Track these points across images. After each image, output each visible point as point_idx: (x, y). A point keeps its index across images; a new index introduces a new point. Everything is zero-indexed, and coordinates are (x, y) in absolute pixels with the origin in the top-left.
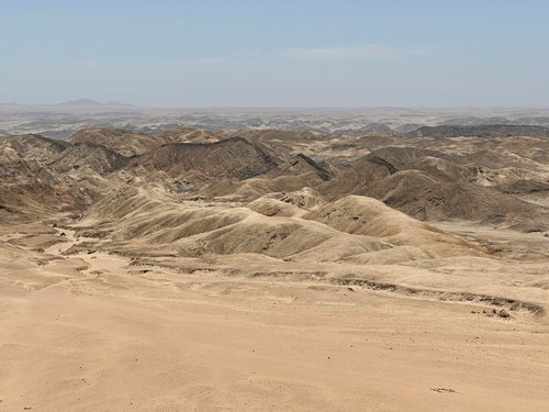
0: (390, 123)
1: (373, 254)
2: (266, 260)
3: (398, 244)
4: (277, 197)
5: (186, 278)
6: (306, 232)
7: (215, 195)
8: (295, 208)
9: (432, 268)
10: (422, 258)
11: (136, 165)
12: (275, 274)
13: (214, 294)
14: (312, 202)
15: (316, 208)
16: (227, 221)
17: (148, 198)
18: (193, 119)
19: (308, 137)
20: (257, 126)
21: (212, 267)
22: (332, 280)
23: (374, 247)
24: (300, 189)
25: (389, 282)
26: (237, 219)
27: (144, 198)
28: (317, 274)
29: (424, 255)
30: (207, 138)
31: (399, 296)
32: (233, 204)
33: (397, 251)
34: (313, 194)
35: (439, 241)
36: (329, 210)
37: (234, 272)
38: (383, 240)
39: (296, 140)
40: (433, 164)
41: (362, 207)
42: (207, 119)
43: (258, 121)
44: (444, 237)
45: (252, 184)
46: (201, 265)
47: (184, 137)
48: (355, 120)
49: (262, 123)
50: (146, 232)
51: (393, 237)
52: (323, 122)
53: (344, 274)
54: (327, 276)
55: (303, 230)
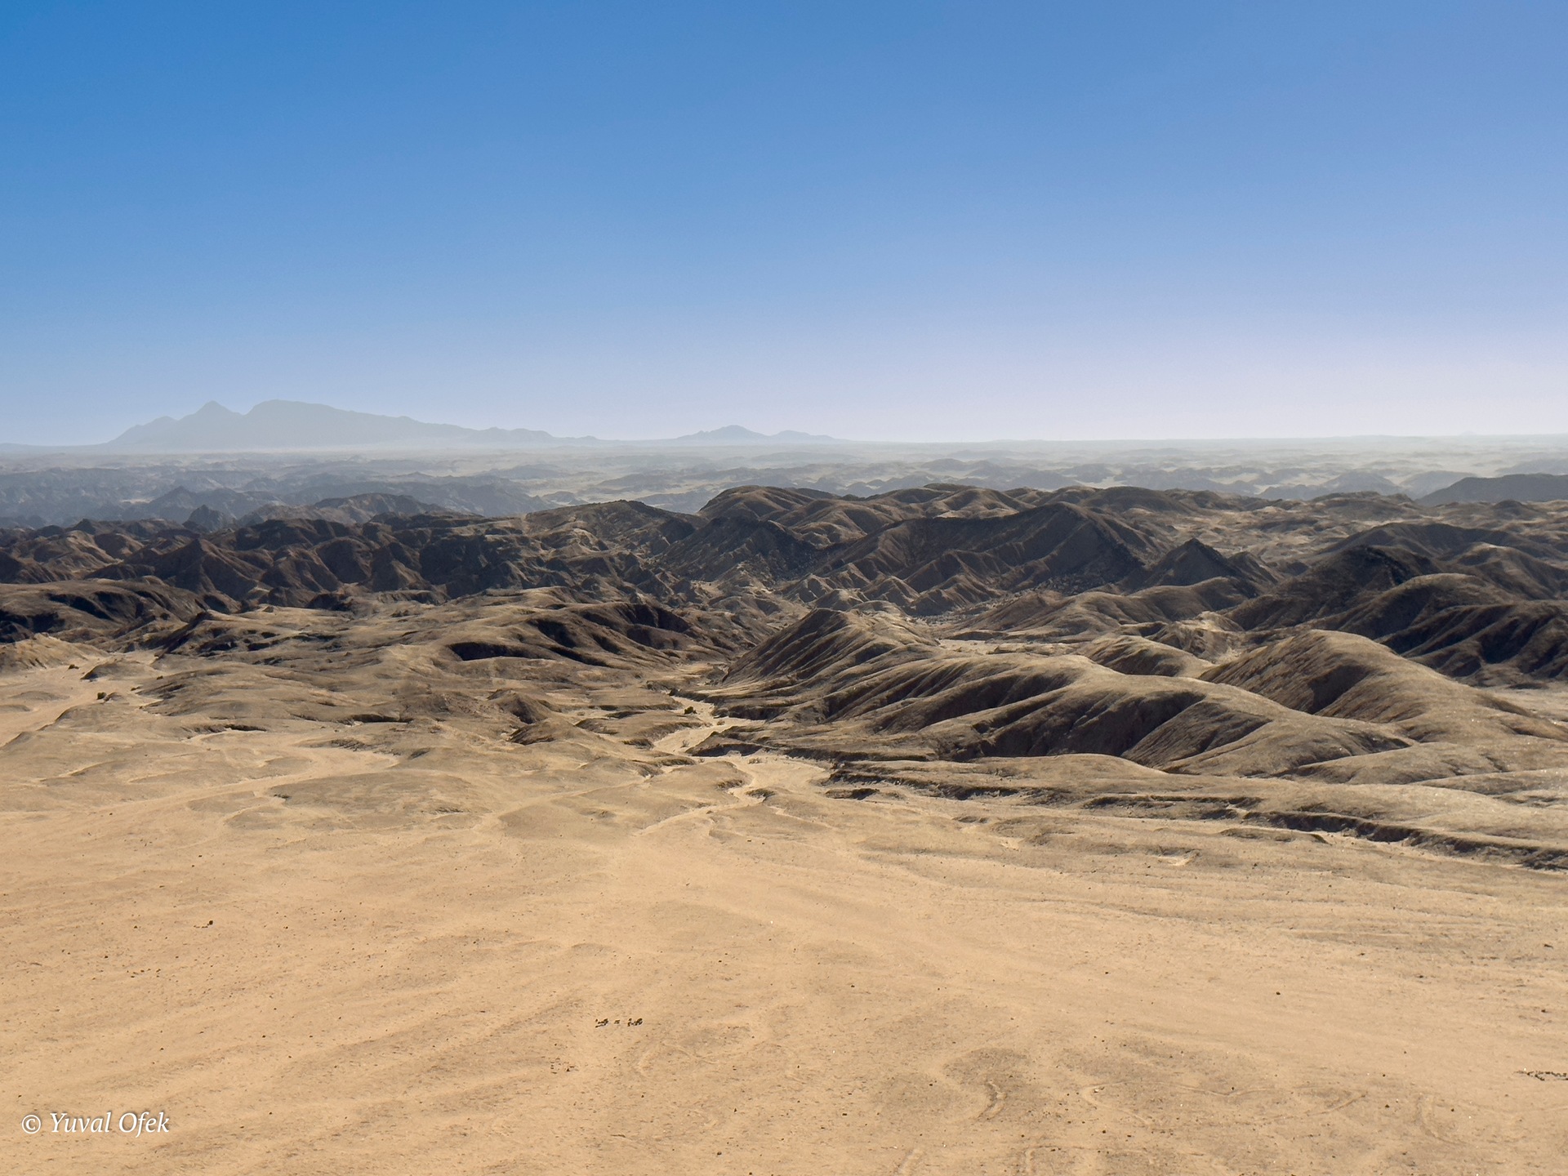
0: (1390, 472)
1: (1367, 760)
2: (1126, 771)
3: (1421, 737)
4: (1144, 632)
5: (952, 807)
6: (1212, 711)
7: (1008, 627)
8: (1188, 659)
9: (1502, 791)
10: (1481, 770)
11: (839, 565)
12: (1146, 803)
13: (1012, 843)
14: (1221, 643)
15: (1231, 656)
16: (1039, 683)
17: (868, 635)
18: (960, 467)
19: (1204, 501)
20: (1097, 480)
21: (1009, 783)
22: (1277, 819)
23: (1372, 744)
24: (1194, 614)
25: (1407, 824)
26: (1061, 680)
27: (860, 634)
28: (1240, 802)
29: (1484, 762)
30: (993, 506)
31: (1428, 855)
32: (1048, 646)
33: (1422, 755)
34: (1222, 625)
35: (1519, 732)
36: (1261, 662)
37: (1056, 796)
38: (1387, 730)
39: (1183, 510)
40: (1492, 560)
41: (1338, 655)
42: (986, 467)
43: (1100, 471)
44: (1527, 723)
45: (1089, 604)
46: (983, 780)
47: (940, 504)
48: (1313, 465)
49: (1107, 474)
50: (864, 707)
51: (1409, 722)
52: (1242, 470)
53: (1301, 803)
54: (1261, 808)
55: (1207, 705)
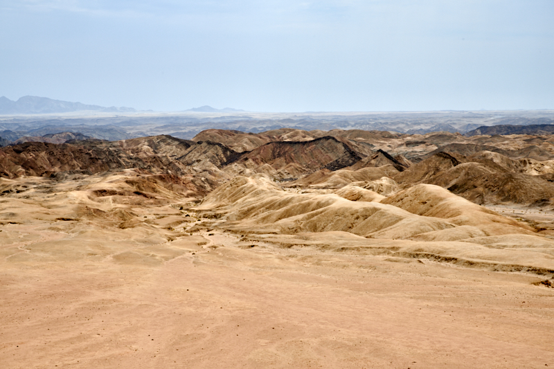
0: (454, 124)
1: (439, 232)
2: (351, 237)
3: (460, 224)
4: (360, 185)
5: (285, 252)
6: (383, 214)
7: (311, 183)
8: (375, 195)
9: (488, 244)
10: (480, 235)
11: (246, 159)
12: (358, 249)
13: (308, 265)
14: (389, 189)
15: (392, 194)
16: (319, 205)
17: (256, 186)
18: (293, 122)
19: (387, 136)
20: (345, 126)
21: (307, 242)
22: (405, 254)
23: (440, 226)
24: (379, 178)
25: (452, 256)
26: (327, 203)
27: (253, 186)
28: (393, 248)
29: (481, 233)
30: (304, 137)
31: (459, 267)
32: (325, 191)
33: (459, 230)
34: (390, 182)
35: (494, 221)
36: (402, 196)
37: (324, 247)
38: (447, 221)
39: (377, 138)
40: (490, 157)
41: (430, 193)
42: (304, 121)
43: (345, 122)
44: (498, 218)
45: (340, 174)
46: (297, 241)
47: (285, 136)
48: (425, 121)
49: (349, 125)
50: (253, 214)
51: (455, 218)
52: (399, 123)
53: (414, 249)
54: (400, 251)
55: (381, 212)
